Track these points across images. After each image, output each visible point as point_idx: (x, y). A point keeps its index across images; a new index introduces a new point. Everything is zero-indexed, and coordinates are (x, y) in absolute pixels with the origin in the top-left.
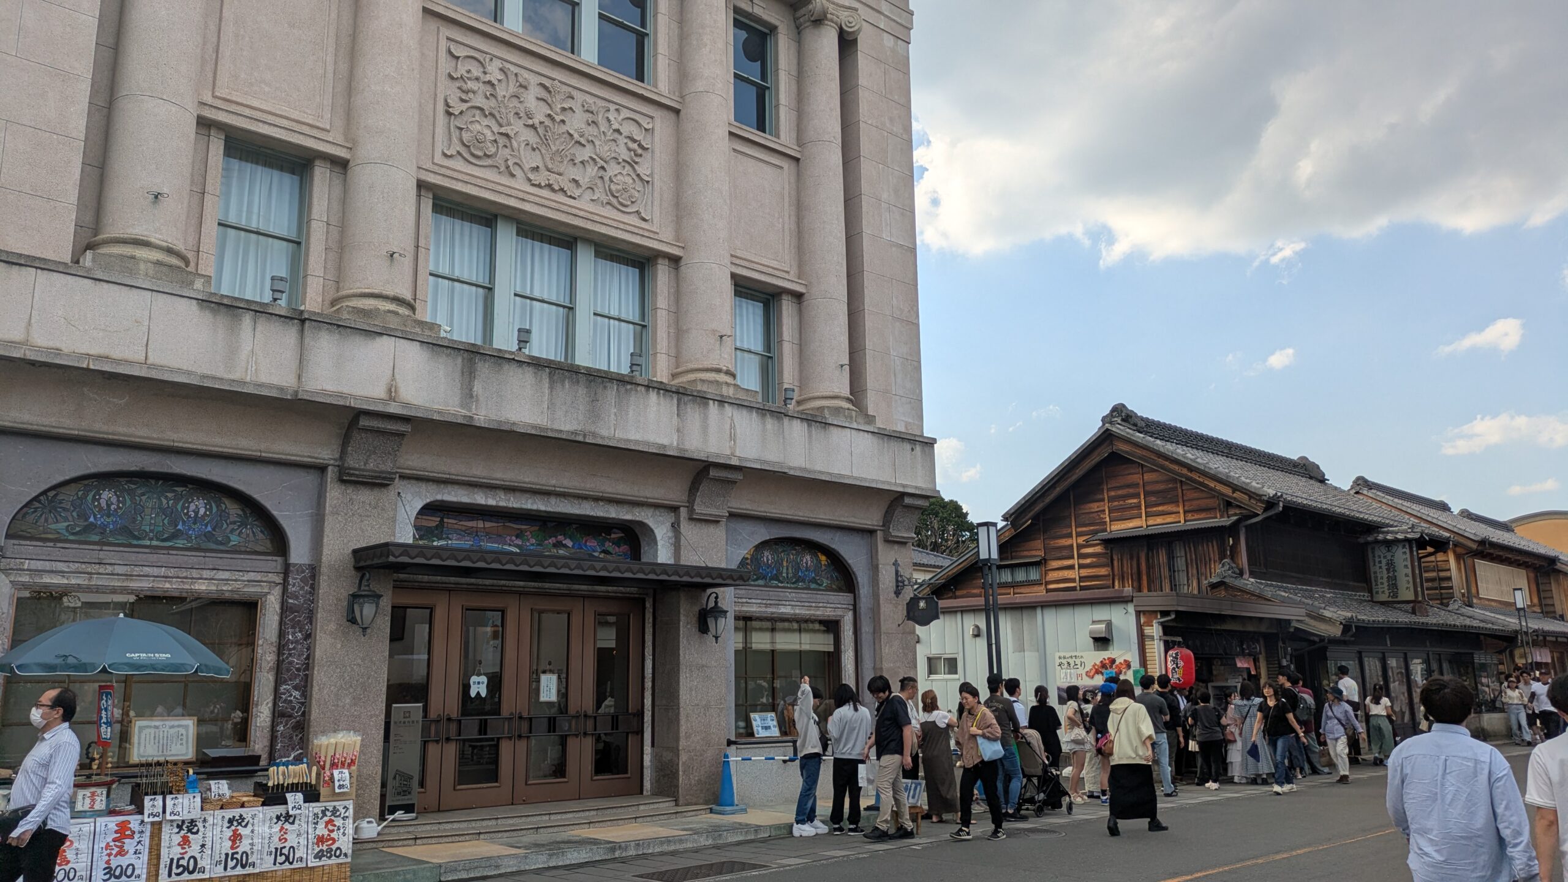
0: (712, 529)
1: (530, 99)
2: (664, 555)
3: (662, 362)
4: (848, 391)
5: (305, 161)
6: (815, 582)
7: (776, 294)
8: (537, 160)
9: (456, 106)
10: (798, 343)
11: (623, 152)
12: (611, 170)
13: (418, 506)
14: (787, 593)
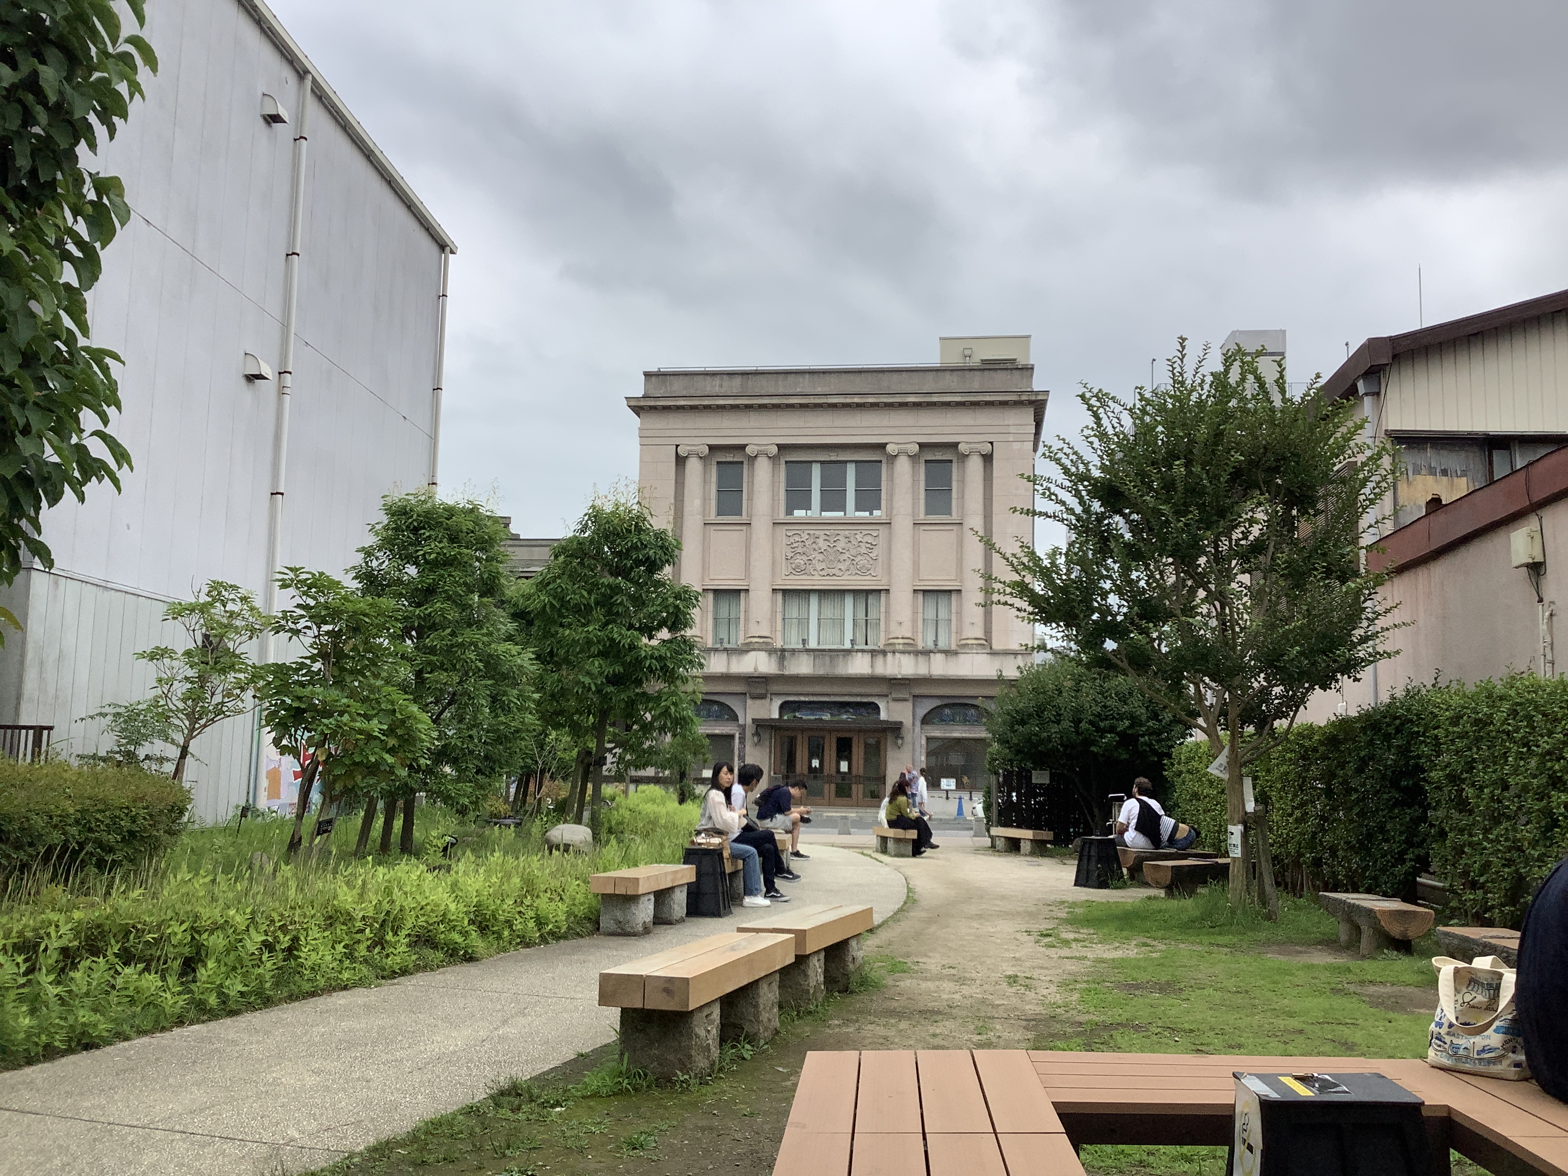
0: (904, 703)
1: (821, 542)
3: (882, 635)
4: (980, 634)
5: (739, 591)
6: (977, 722)
7: (950, 591)
8: (823, 566)
9: (790, 555)
10: (959, 613)
11: (863, 550)
12: (857, 560)
13: (780, 702)
14: (956, 727)
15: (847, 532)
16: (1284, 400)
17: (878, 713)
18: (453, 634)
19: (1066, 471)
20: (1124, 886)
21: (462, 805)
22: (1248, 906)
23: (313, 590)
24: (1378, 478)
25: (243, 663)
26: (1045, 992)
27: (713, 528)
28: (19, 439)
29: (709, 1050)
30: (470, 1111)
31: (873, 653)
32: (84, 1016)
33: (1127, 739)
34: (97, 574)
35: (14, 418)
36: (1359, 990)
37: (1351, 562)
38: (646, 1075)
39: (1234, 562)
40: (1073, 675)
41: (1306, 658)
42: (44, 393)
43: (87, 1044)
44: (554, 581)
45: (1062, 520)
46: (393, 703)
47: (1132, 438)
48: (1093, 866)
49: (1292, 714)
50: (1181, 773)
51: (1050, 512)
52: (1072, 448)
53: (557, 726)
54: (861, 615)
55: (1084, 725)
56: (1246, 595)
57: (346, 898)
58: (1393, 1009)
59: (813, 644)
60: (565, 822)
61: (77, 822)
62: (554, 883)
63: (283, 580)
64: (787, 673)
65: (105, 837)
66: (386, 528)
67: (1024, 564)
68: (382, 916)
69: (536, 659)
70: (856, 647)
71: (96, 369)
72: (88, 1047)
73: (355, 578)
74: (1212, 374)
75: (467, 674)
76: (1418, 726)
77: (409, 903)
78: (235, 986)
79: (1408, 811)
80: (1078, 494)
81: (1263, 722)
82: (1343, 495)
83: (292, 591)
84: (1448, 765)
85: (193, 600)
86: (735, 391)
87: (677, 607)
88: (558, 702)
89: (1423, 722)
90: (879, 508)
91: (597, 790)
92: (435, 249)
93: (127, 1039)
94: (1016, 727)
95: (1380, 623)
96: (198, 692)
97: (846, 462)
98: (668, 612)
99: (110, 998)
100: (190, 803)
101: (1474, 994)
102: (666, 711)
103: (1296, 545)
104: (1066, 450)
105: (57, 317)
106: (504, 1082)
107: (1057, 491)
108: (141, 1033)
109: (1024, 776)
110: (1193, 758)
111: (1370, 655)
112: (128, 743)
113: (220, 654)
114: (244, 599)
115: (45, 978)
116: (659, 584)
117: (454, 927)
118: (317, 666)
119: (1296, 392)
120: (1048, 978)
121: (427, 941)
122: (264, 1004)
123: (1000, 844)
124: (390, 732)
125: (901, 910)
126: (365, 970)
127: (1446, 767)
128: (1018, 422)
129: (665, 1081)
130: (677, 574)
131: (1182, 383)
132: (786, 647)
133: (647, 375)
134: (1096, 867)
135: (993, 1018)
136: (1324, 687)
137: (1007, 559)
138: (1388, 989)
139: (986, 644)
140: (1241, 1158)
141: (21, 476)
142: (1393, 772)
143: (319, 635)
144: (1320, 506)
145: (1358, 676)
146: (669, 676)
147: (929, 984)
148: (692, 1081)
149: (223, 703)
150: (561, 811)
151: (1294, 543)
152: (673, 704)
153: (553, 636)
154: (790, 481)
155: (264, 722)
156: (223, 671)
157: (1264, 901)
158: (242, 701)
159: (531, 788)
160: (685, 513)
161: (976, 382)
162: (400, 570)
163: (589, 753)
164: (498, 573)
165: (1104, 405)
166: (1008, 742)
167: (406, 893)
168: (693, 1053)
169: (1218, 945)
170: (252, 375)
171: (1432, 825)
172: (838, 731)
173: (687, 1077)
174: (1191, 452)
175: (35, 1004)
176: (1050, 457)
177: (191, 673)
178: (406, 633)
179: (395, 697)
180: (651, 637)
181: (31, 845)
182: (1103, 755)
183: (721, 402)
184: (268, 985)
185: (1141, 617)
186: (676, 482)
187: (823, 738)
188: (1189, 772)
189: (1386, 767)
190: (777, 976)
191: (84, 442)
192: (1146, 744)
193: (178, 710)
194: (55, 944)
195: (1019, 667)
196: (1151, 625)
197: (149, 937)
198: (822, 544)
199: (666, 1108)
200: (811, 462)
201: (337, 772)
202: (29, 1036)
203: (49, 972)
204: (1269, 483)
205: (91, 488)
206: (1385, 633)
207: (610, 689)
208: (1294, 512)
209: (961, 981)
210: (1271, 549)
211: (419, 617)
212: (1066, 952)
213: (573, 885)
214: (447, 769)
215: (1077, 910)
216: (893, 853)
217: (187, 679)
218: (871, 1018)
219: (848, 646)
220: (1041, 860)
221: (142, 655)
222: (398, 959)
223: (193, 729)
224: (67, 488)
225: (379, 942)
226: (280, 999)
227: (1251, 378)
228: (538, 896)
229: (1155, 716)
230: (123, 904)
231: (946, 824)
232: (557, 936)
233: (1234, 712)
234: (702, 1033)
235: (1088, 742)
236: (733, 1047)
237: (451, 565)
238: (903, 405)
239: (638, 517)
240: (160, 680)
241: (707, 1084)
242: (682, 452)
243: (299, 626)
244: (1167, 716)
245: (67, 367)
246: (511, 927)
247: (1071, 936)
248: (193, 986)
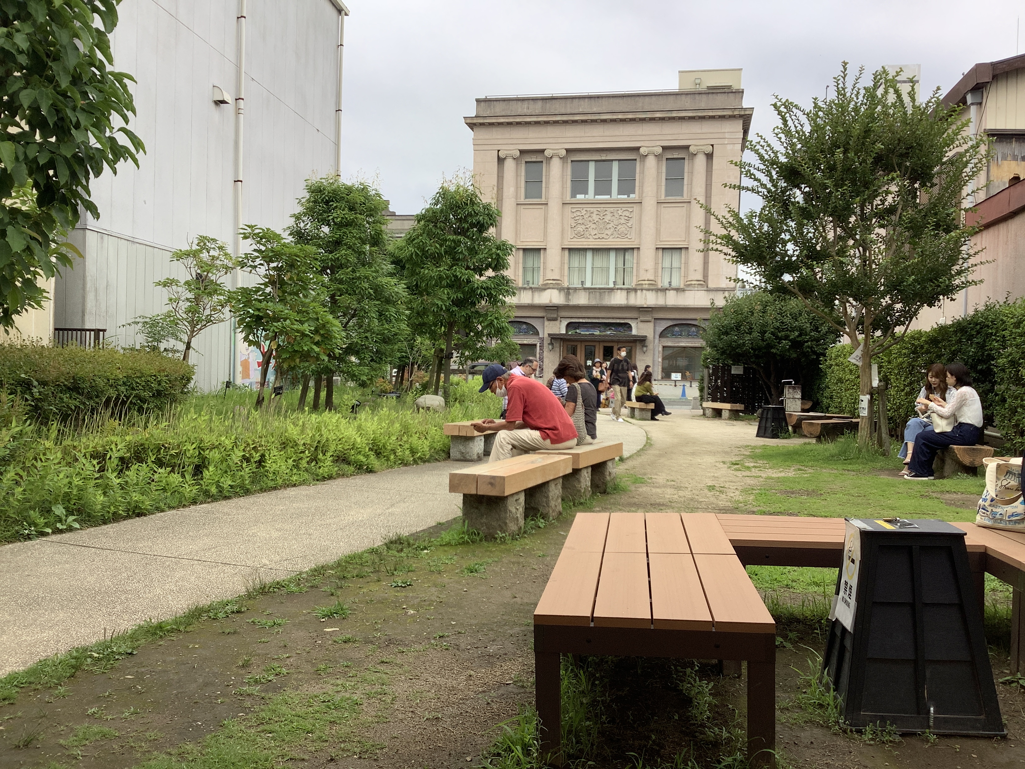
0: (648, 323)
1: (594, 216)
2: (634, 332)
3: (635, 278)
4: (700, 277)
5: (539, 250)
6: (696, 336)
7: (681, 249)
8: (596, 232)
9: (573, 225)
10: (686, 263)
11: (623, 221)
12: (618, 228)
13: (566, 323)
14: (683, 340)
15: (612, 209)
16: (914, 106)
17: (631, 330)
18: (354, 271)
19: (761, 158)
20: (789, 437)
21: (363, 381)
22: (870, 448)
23: (264, 240)
24: (976, 161)
25: (222, 290)
26: (732, 495)
27: (523, 207)
28: (73, 131)
29: (518, 520)
30: (373, 551)
31: (628, 290)
32: (136, 497)
33: (796, 344)
34: (127, 232)
35: (69, 117)
36: (939, 496)
37: (953, 219)
38: (479, 534)
39: (874, 220)
40: (762, 302)
41: (919, 284)
42: (87, 101)
43: (139, 513)
44: (418, 238)
45: (758, 192)
46: (317, 313)
47: (808, 134)
48: (769, 425)
49: (907, 323)
50: (831, 365)
51: (750, 187)
52: (767, 142)
53: (421, 334)
54: (620, 265)
55: (767, 335)
56: (881, 242)
57: (293, 432)
58: (960, 506)
59: (588, 285)
60: (428, 393)
61: (124, 383)
62: (421, 429)
63: (244, 233)
64: (571, 303)
65: (143, 394)
66: (308, 201)
67: (730, 223)
68: (315, 444)
69: (407, 288)
70: (617, 287)
71: (117, 85)
72: (139, 515)
73: (290, 234)
74: (865, 88)
75: (363, 297)
76: (991, 329)
77: (332, 436)
78: (227, 482)
79: (982, 385)
80: (769, 175)
81: (887, 329)
82: (951, 174)
83: (249, 241)
84: (1011, 354)
85: (189, 248)
86: (537, 112)
87: (498, 255)
88: (421, 317)
89: (995, 326)
90: (634, 192)
91: (447, 379)
92: (334, 13)
93: (163, 511)
94: (722, 337)
95: (972, 261)
96: (196, 307)
97: (612, 160)
98: (492, 258)
99: (151, 487)
100: (194, 374)
101: (1009, 481)
102: (491, 323)
103: (916, 208)
104: (762, 143)
105: (92, 50)
106: (392, 535)
107: (755, 172)
108: (171, 508)
109: (726, 369)
110: (840, 356)
111: (963, 283)
112: (153, 341)
113: (207, 284)
114: (221, 248)
115: (112, 476)
116: (486, 240)
117: (360, 452)
118: (268, 290)
119: (922, 99)
120: (735, 487)
121: (344, 460)
122: (245, 493)
123: (709, 412)
124: (316, 331)
125: (642, 450)
126: (306, 476)
127: (1009, 355)
128: (731, 130)
129: (490, 538)
130: (499, 233)
131: (844, 95)
132: (570, 286)
133: (478, 101)
134: (770, 425)
135: (698, 508)
136: (931, 305)
137: (719, 220)
138: (959, 496)
139: (704, 284)
140: (847, 568)
141: (75, 156)
142: (973, 360)
143: (269, 269)
144: (935, 181)
145: (954, 297)
146: (493, 300)
147: (658, 490)
148: (507, 538)
149: (211, 315)
150: (425, 388)
151: (916, 206)
152: (496, 318)
153: (417, 274)
154: (574, 173)
155: (237, 326)
156: (210, 294)
157: (881, 444)
158: (223, 314)
159: (406, 375)
160: (504, 197)
161: (703, 102)
162: (318, 229)
163: (442, 350)
164: (381, 231)
165: (789, 110)
166: (716, 347)
167: (329, 430)
168: (508, 521)
169: (848, 470)
170: (219, 101)
171: (997, 395)
172: (604, 341)
173: (504, 535)
174: (848, 143)
175: (106, 490)
176: (751, 148)
177: (191, 296)
178: (323, 271)
179: (318, 309)
180: (481, 275)
181: (97, 397)
182: (780, 355)
183: (528, 119)
184: (247, 482)
185: (808, 257)
186: (498, 176)
187: (595, 346)
188: (837, 365)
189: (969, 357)
190: (561, 480)
191: (114, 136)
192: (808, 347)
193: (183, 319)
194: (115, 455)
195: (725, 297)
196: (815, 263)
197: (173, 452)
198: (595, 217)
199: (491, 552)
200: (588, 161)
201: (284, 356)
202: (103, 508)
203: (113, 471)
204: (900, 165)
205: (121, 165)
206: (974, 268)
207: (455, 308)
208: (916, 185)
209: (678, 488)
210: (899, 211)
211: (332, 260)
212: (747, 473)
213: (433, 430)
214: (353, 359)
215: (757, 451)
216: (638, 418)
217: (187, 299)
218: (620, 507)
219: (611, 285)
220: (735, 422)
221: (158, 284)
222: (326, 470)
223: (193, 331)
224: (105, 165)
225: (314, 459)
226: (255, 491)
227: (891, 90)
228: (411, 436)
229: (816, 329)
230: (156, 432)
231: (673, 402)
232: (423, 460)
233: (867, 322)
234: (514, 510)
235: (769, 346)
236: (532, 520)
237: (351, 226)
238: (652, 119)
239: (472, 195)
240: (171, 300)
241: (517, 540)
242: (502, 155)
243: (256, 264)
244: (824, 329)
245: (100, 85)
246: (395, 453)
247: (752, 465)
248: (201, 482)
